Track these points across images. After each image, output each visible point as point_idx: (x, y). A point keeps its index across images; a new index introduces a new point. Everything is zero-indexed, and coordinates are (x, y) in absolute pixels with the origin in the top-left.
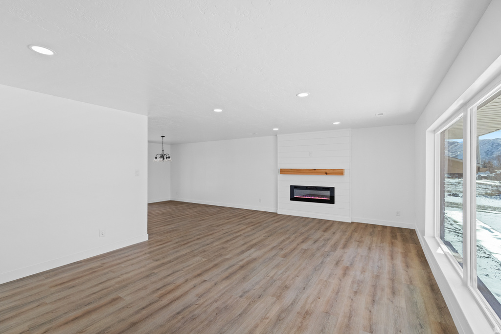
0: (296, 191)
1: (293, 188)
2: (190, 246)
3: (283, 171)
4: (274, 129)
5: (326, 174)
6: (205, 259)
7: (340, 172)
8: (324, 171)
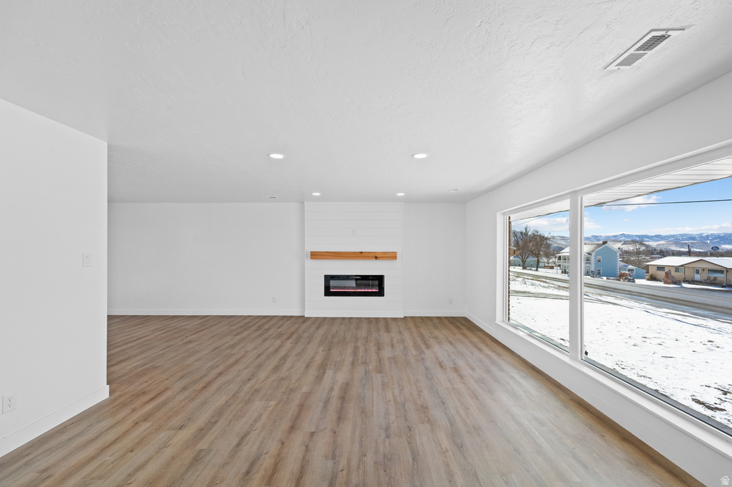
0: (332, 283)
1: (328, 278)
2: (219, 389)
3: (315, 255)
4: (314, 194)
5: (376, 258)
6: (273, 403)
7: (392, 256)
8: (374, 255)
